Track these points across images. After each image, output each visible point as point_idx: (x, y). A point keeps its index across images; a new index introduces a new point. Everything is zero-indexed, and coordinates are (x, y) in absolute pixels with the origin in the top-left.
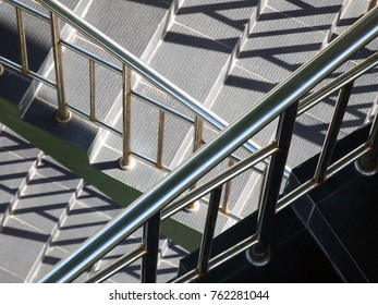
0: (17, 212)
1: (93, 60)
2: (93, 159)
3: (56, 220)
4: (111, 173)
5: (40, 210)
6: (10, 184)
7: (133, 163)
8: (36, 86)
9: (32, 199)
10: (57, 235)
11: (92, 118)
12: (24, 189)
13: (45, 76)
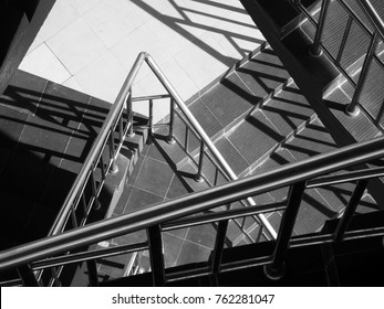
0: (266, 108)
1: (352, 17)
2: (326, 96)
3: (295, 127)
4: (336, 113)
5: (284, 114)
6: (269, 83)
7: (357, 112)
8: (303, 19)
9: (282, 103)
10: (290, 140)
11: (337, 63)
12: (279, 92)
13: (313, 14)
